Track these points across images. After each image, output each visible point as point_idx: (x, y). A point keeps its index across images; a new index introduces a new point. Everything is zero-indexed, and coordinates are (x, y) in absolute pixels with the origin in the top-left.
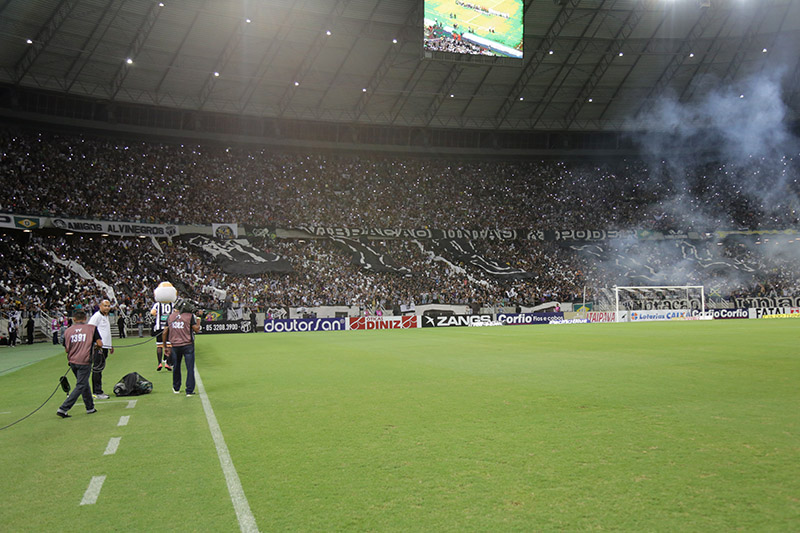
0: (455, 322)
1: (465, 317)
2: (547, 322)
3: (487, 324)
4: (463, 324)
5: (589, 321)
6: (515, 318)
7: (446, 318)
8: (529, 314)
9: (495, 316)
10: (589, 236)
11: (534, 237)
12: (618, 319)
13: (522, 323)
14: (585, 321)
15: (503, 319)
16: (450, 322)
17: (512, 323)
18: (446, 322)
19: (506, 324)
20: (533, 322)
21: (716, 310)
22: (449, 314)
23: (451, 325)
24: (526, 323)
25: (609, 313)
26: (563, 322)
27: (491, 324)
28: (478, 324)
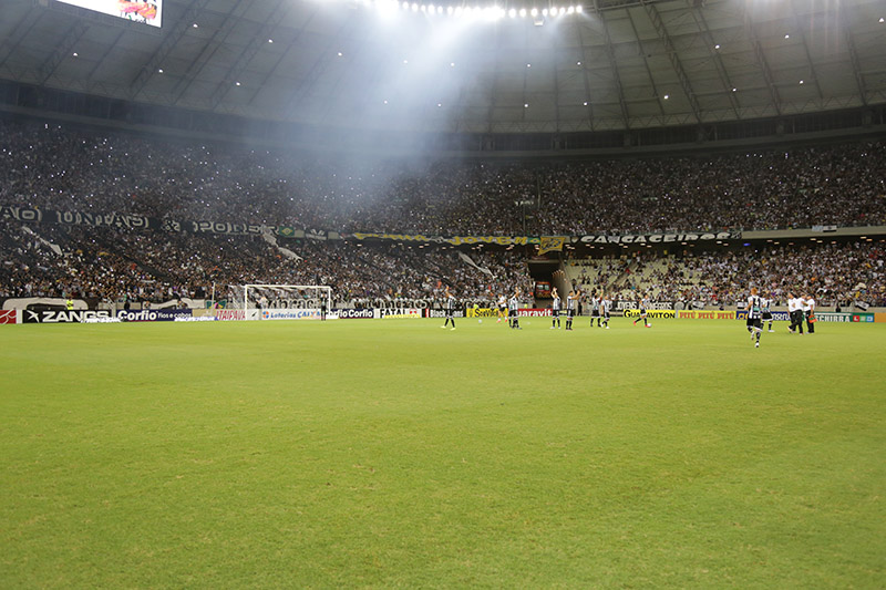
0: (65, 318)
1: (78, 312)
2: (173, 319)
3: (103, 320)
4: (75, 320)
5: (216, 319)
6: (138, 315)
7: (54, 313)
8: (154, 311)
9: (114, 312)
10: (230, 229)
11: (168, 228)
12: (248, 317)
13: (145, 320)
14: (213, 319)
15: (123, 315)
16: (59, 318)
17: (134, 320)
18: (54, 317)
19: (126, 320)
20: (157, 319)
21: (344, 310)
22: (57, 309)
23: (60, 321)
24: (149, 320)
25: (239, 311)
26: (190, 319)
27: (108, 320)
28: (93, 320)
